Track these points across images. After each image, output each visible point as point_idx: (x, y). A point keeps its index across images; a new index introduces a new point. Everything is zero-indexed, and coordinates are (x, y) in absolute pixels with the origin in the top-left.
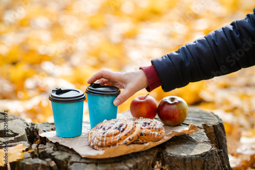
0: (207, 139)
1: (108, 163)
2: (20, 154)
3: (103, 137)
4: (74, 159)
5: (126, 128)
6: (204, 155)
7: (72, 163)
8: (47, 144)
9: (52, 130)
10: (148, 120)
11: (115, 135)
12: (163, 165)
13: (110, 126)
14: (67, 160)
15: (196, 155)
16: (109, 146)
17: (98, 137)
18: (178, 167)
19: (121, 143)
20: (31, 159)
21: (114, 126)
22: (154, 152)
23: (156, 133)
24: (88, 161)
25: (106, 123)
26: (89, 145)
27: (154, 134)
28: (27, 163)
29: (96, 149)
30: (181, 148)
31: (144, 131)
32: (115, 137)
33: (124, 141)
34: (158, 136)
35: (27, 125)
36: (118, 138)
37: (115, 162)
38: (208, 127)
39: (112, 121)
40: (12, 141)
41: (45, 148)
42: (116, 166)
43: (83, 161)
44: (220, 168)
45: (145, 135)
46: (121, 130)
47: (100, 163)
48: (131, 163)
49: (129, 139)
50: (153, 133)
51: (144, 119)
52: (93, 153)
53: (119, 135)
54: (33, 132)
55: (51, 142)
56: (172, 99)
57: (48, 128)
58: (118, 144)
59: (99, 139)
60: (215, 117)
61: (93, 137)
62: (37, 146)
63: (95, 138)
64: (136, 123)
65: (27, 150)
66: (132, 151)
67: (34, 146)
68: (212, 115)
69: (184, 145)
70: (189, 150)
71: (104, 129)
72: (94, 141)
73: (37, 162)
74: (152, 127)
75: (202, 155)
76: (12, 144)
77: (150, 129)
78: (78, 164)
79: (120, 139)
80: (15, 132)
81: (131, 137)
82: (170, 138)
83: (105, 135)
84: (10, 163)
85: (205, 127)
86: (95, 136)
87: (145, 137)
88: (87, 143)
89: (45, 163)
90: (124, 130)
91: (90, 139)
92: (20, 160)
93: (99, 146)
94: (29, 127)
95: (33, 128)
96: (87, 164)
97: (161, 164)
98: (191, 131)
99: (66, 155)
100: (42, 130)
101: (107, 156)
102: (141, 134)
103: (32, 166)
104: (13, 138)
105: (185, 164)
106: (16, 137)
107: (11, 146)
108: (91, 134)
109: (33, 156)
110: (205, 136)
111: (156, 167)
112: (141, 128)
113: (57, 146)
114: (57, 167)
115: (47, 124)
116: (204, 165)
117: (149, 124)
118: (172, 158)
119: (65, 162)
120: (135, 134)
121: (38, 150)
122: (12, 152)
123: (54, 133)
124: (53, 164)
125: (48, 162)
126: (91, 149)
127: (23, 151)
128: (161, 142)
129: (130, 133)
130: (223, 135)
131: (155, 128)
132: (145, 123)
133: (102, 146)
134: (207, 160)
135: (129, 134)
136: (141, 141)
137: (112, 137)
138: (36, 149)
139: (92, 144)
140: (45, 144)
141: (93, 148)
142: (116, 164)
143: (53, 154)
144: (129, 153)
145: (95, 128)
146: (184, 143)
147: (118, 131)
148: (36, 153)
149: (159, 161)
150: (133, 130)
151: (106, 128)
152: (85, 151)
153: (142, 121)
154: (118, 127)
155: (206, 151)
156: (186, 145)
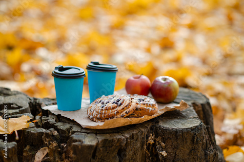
0: (196, 115)
1: (107, 133)
2: (25, 124)
3: (102, 110)
4: (75, 129)
5: (123, 102)
6: (194, 129)
7: (74, 132)
8: (50, 116)
9: (53, 104)
10: (143, 97)
11: (113, 108)
12: (156, 137)
13: (109, 101)
14: (68, 130)
15: (187, 129)
16: (107, 119)
17: (97, 110)
18: (170, 139)
19: (119, 116)
20: (36, 128)
21: (112, 101)
22: (148, 125)
23: (151, 108)
24: (88, 132)
25: (104, 98)
26: (89, 118)
27: (148, 110)
28: (32, 132)
29: (95, 122)
30: (173, 122)
31: (139, 106)
32: (113, 111)
33: (121, 114)
34: (152, 111)
35: (30, 99)
36: (116, 112)
37: (113, 133)
38: (197, 105)
39: (110, 96)
40: (16, 113)
41: (48, 119)
42: (114, 136)
43: (84, 131)
44: (208, 141)
45: (140, 110)
46: (119, 104)
47: (99, 133)
48: (128, 134)
49: (126, 113)
50: (147, 108)
51: (139, 96)
52: (93, 124)
53: (117, 109)
54: (36, 105)
55: (53, 114)
56: (165, 79)
57: (49, 103)
58: (115, 117)
59: (98, 112)
60: (203, 97)
61: (92, 110)
62: (41, 118)
63: (95, 111)
64: (132, 99)
65: (31, 120)
66: (129, 124)
67: (38, 117)
69: (175, 120)
70: (180, 125)
71: (103, 103)
72: (94, 114)
73: (41, 131)
74: (146, 103)
75: (192, 129)
76: (17, 115)
77: (144, 104)
78: (80, 133)
79: (118, 112)
80: (19, 105)
81: (127, 111)
82: (163, 112)
83: (104, 108)
84: (18, 131)
85: (194, 105)
86: (94, 110)
87: (140, 112)
88: (86, 116)
89: (48, 131)
90: (121, 104)
91: (89, 112)
92: (25, 128)
93: (98, 119)
94: (32, 101)
95: (36, 102)
96: (88, 133)
97: (154, 136)
98: (182, 108)
99: (67, 126)
100: (44, 104)
101: (106, 128)
102: (137, 109)
103: (36, 135)
104: (17, 111)
105: (177, 137)
106: (21, 109)
107: (16, 117)
108: (90, 108)
109: (37, 126)
110: (195, 113)
111: (150, 138)
112: (137, 103)
113: (59, 118)
114: (59, 136)
115: (49, 99)
116: (193, 138)
117: (143, 100)
118: (165, 131)
119: (67, 132)
120: (131, 108)
121: (41, 120)
122: (18, 122)
123: (56, 107)
124: (56, 133)
125: (51, 131)
126: (90, 121)
127: (28, 122)
128: (155, 116)
130: (210, 113)
131: (150, 104)
132: (140, 100)
133: (100, 119)
134: (196, 133)
135: (126, 108)
136: (136, 115)
137: (111, 111)
138: (40, 120)
139: (91, 117)
140: (48, 116)
141: (92, 120)
142: (114, 134)
143: (55, 125)
144: (126, 125)
145: (94, 102)
146: (176, 118)
147: (116, 105)
148: (39, 124)
149: (152, 133)
150: (129, 105)
151: (105, 102)
152: (85, 123)
153: (136, 98)
154: (115, 101)
155: (196, 125)
156: (177, 120)
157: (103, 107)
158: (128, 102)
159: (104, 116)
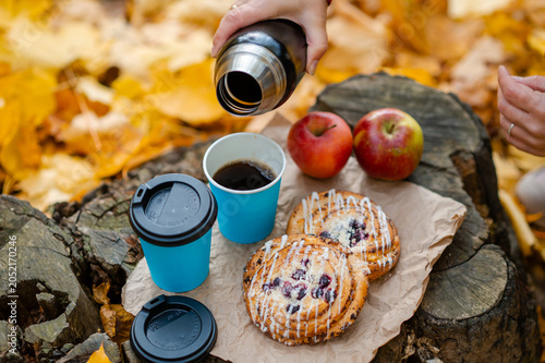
3: (294, 320)
5: (338, 287)
6: (501, 302)
13: (300, 286)
16: (309, 338)
17: (280, 320)
18: (453, 340)
19: (336, 329)
21: (311, 283)
23: (390, 260)
27: (387, 264)
32: (322, 320)
33: (342, 323)
36: (329, 322)
38: (466, 161)
46: (332, 300)
50: (384, 262)
53: (328, 314)
54: (87, 263)
58: (329, 333)
59: (282, 324)
60: (466, 115)
61: (264, 314)
63: (272, 319)
68: (456, 106)
70: (468, 295)
71: (289, 296)
72: (272, 326)
75: (498, 305)
77: (374, 251)
79: (334, 322)
81: (351, 311)
83: (298, 316)
86: (271, 314)
90: (335, 295)
91: (254, 313)
93: (285, 338)
94: (74, 251)
97: (413, 336)
104: (64, 322)
105: (468, 335)
108: (253, 299)
116: (503, 321)
120: (359, 295)
129: (350, 300)
131: (385, 246)
132: (354, 225)
133: (292, 338)
134: (507, 310)
135: (349, 303)
137: (316, 322)
139: (264, 329)
147: (325, 304)
149: (411, 333)
150: (353, 285)
151: (295, 293)
154: (319, 285)
157: (293, 312)
158: (349, 281)
159: (302, 336)
